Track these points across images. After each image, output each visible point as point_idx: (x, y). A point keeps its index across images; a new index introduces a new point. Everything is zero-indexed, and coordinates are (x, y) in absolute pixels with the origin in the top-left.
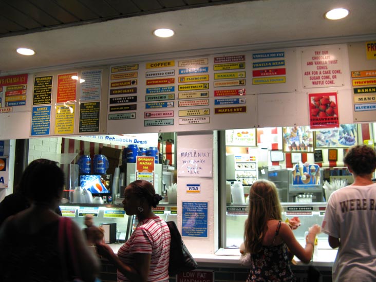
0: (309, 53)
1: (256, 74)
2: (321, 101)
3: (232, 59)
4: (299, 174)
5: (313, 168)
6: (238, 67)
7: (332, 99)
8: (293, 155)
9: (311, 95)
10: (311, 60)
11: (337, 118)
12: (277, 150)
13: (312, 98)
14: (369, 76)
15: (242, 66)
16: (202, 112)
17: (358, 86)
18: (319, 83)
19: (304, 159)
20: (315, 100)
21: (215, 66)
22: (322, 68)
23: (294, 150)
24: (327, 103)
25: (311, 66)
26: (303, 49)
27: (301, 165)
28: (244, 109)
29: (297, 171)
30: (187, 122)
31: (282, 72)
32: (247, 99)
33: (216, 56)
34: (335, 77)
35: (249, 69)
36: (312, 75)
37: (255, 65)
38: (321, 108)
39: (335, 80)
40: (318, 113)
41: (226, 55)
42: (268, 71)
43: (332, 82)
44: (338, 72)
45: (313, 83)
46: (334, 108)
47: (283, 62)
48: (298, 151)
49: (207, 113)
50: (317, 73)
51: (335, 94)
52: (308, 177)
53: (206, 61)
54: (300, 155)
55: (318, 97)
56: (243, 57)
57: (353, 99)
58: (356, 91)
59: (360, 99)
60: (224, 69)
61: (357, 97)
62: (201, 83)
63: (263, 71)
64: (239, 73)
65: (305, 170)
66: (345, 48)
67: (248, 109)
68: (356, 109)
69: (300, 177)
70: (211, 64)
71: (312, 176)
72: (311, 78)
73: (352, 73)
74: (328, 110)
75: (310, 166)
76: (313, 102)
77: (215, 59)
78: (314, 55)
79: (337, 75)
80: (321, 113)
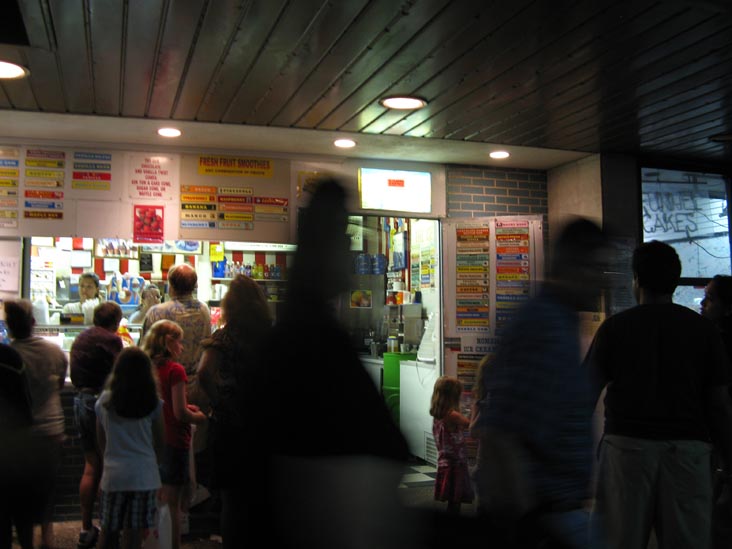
0: (138, 160)
1: (77, 176)
2: (147, 213)
3: (49, 154)
4: (115, 289)
5: (136, 281)
6: (56, 165)
7: (159, 213)
8: (107, 262)
9: (136, 207)
10: (139, 167)
11: (162, 234)
12: (81, 250)
13: (138, 210)
14: (198, 192)
15: (60, 165)
16: (8, 214)
17: (186, 201)
18: (147, 194)
19: (124, 268)
20: (140, 213)
21: (26, 160)
22: (151, 178)
23: (110, 255)
24: (153, 217)
25: (139, 174)
26: (133, 154)
27: (120, 277)
28: (60, 216)
29: (113, 285)
31: (107, 177)
32: (66, 206)
33: (30, 148)
34: (164, 189)
35: (69, 169)
36: (139, 185)
37: (76, 166)
38: (147, 221)
39: (163, 193)
40: (142, 226)
41: (43, 149)
42: (91, 174)
43: (160, 195)
44: (168, 184)
45: (141, 194)
46: (160, 222)
47: (109, 166)
48: (117, 255)
49: (14, 215)
50: (145, 183)
51: (162, 208)
52: (128, 294)
53: (16, 153)
54: (118, 261)
55: (144, 209)
56: (63, 154)
57: (180, 215)
58: (183, 207)
59: (187, 216)
60: (39, 165)
61: (184, 213)
62: (9, 179)
63: (85, 174)
64: (56, 173)
65: (124, 284)
66: (177, 160)
67: (64, 216)
68: (182, 225)
69: (117, 294)
70: (22, 157)
71: (134, 293)
72: (138, 188)
73: (182, 187)
74: (153, 224)
75: (131, 279)
76: (138, 214)
77: (28, 152)
78: (144, 162)
79: (167, 188)
80: (146, 228)
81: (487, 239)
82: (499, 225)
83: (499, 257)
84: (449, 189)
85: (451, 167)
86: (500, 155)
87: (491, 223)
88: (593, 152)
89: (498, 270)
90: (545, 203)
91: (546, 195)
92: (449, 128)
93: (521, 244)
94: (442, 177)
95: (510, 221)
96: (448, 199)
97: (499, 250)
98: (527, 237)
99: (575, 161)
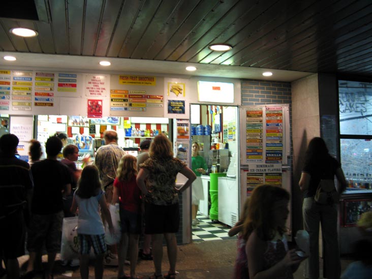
0: (90, 77)
1: (60, 85)
2: (94, 103)
3: (47, 75)
4: (78, 142)
5: (88, 138)
6: (50, 80)
7: (100, 103)
8: (73, 128)
9: (89, 100)
10: (90, 81)
11: (101, 114)
12: (61, 123)
13: (89, 102)
14: (119, 93)
15: (52, 80)
16: (27, 104)
17: (113, 98)
18: (94, 94)
19: (82, 131)
20: (91, 103)
21: (36, 78)
22: (96, 86)
23: (75, 125)
24: (97, 105)
25: (90, 84)
26: (87, 74)
27: (80, 136)
28: (52, 105)
29: (77, 140)
30: (18, 109)
31: (75, 86)
32: (54, 100)
33: (37, 72)
34: (102, 92)
35: (56, 82)
36: (90, 89)
37: (59, 80)
38: (94, 107)
39: (102, 93)
40: (92, 110)
41: (43, 72)
42: (67, 84)
43: (100, 94)
44: (104, 89)
45: (91, 94)
46: (100, 108)
47: (75, 81)
48: (78, 125)
49: (30, 105)
50: (93, 88)
51: (101, 101)
52: (84, 144)
53: (31, 74)
54: (78, 128)
55: (93, 101)
56: (53, 75)
57: (110, 104)
58: (112, 100)
59: (114, 104)
60: (42, 80)
61: (113, 103)
62: (28, 87)
63: (64, 84)
64: (50, 84)
65: (82, 139)
66: (109, 77)
67: (54, 105)
68: (111, 109)
69: (79, 144)
70: (34, 76)
71: (87, 144)
72: (90, 91)
73: (111, 90)
74: (97, 109)
75: (86, 137)
76: (90, 104)
77: (37, 74)
78: (93, 79)
79: (104, 91)
80: (93, 110)
81: (261, 116)
82: (267, 109)
83: (267, 125)
84: (242, 91)
85: (243, 81)
86: (268, 74)
87: (264, 108)
88: (315, 72)
89: (267, 132)
90: (290, 98)
91: (290, 94)
92: (243, 61)
93: (279, 118)
94: (239, 86)
95: (273, 107)
96: (242, 96)
97: (268, 121)
98: (281, 115)
99: (305, 77)
